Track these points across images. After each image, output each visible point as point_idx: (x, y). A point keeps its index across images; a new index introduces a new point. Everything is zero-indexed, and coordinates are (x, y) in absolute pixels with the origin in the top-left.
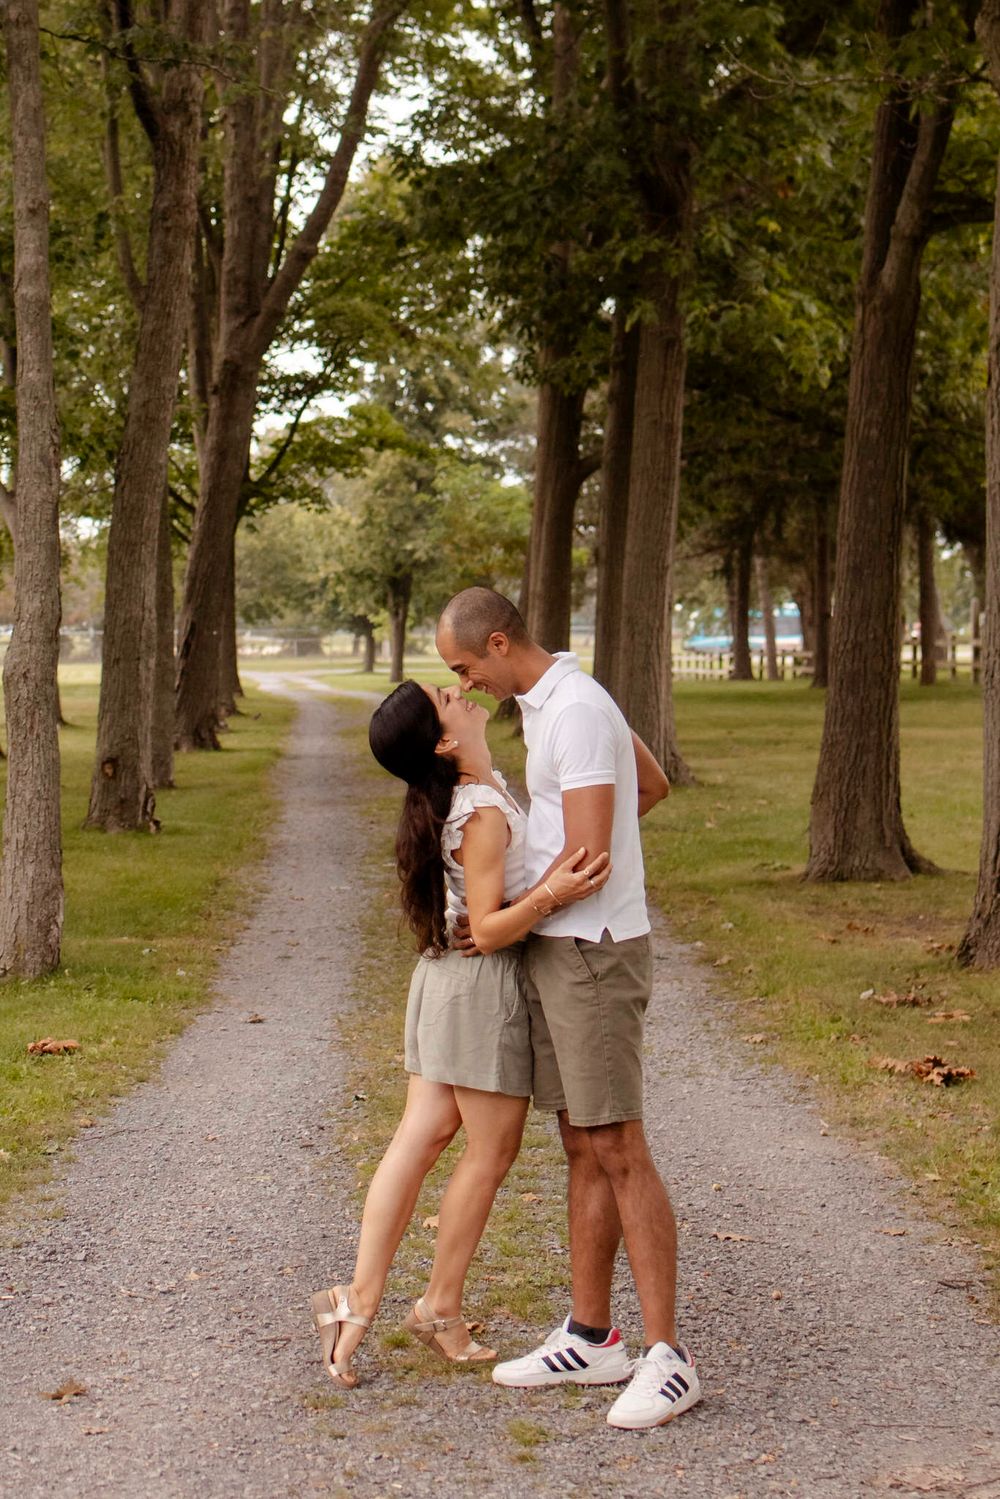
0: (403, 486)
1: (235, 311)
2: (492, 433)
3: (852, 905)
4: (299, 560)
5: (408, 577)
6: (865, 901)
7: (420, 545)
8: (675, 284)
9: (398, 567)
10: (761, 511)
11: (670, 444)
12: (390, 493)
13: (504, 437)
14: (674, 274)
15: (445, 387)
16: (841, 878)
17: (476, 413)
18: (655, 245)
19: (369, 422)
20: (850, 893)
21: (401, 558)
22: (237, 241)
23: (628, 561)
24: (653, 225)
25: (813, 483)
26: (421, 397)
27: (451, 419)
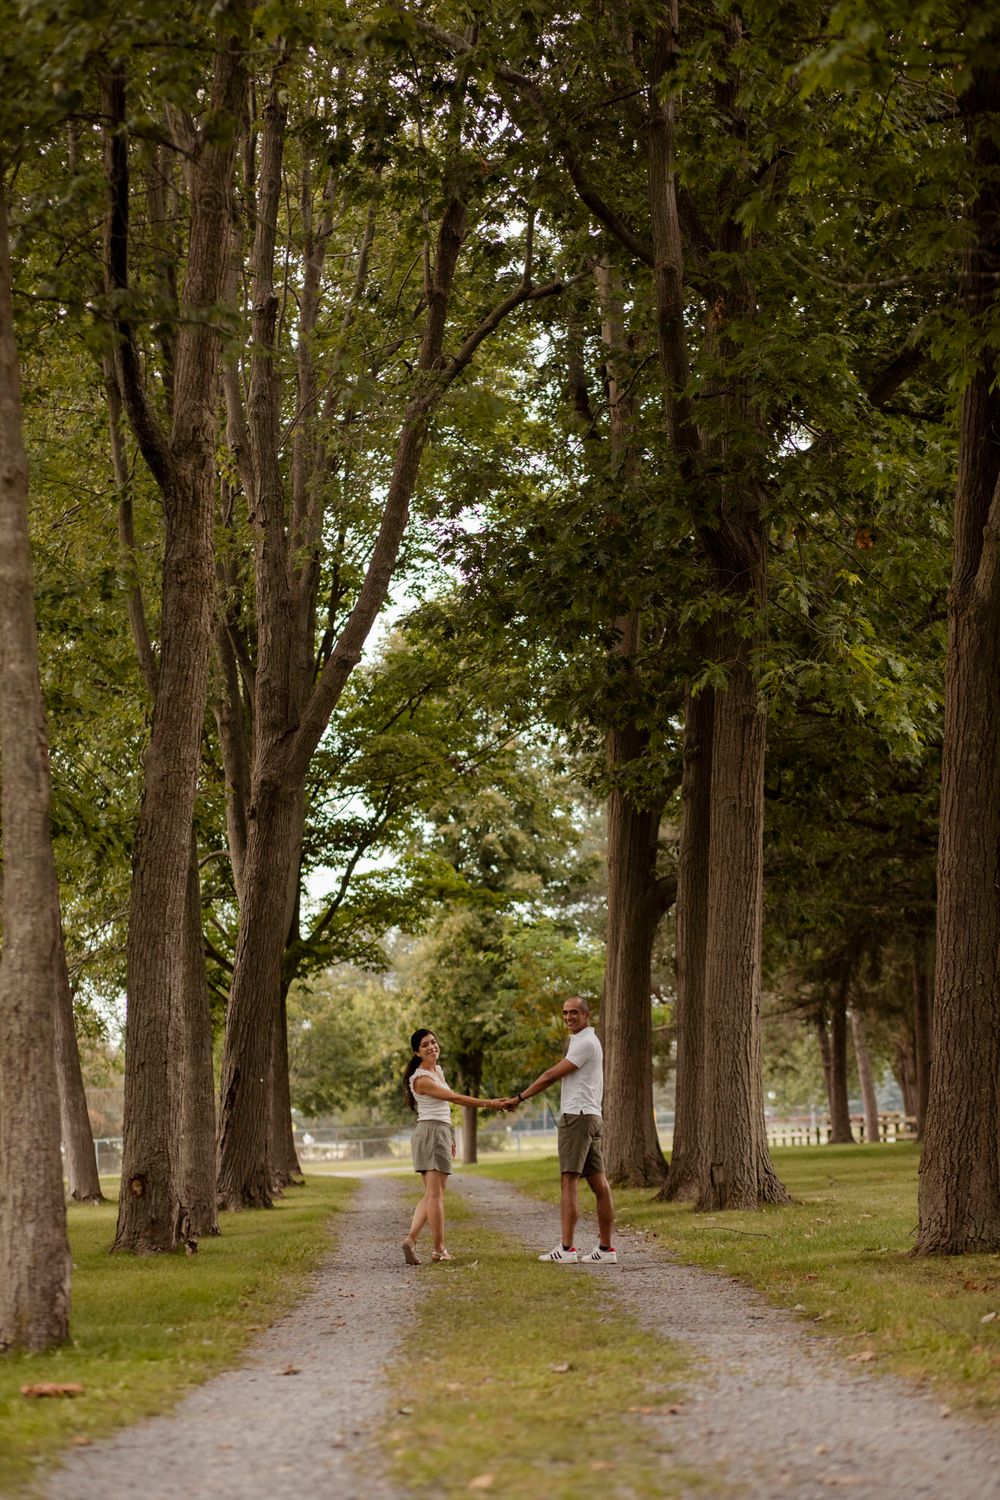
0: (469, 955)
1: (271, 726)
2: (566, 896)
3: (967, 1275)
4: (360, 1045)
5: (479, 1053)
6: (982, 1270)
7: (489, 1017)
8: (749, 643)
9: (467, 1042)
10: (856, 949)
11: (751, 831)
12: (455, 963)
13: (576, 900)
14: (746, 634)
15: (510, 845)
16: (954, 1251)
17: (546, 874)
18: (726, 603)
19: (428, 872)
20: (967, 1264)
21: (469, 1032)
22: (271, 650)
23: (710, 961)
24: (721, 582)
25: (910, 917)
26: (487, 859)
27: (519, 881)
